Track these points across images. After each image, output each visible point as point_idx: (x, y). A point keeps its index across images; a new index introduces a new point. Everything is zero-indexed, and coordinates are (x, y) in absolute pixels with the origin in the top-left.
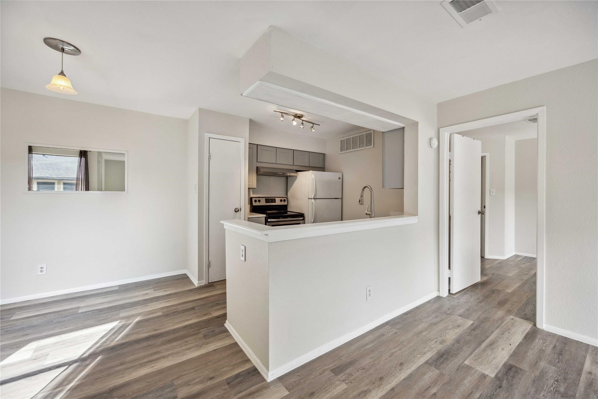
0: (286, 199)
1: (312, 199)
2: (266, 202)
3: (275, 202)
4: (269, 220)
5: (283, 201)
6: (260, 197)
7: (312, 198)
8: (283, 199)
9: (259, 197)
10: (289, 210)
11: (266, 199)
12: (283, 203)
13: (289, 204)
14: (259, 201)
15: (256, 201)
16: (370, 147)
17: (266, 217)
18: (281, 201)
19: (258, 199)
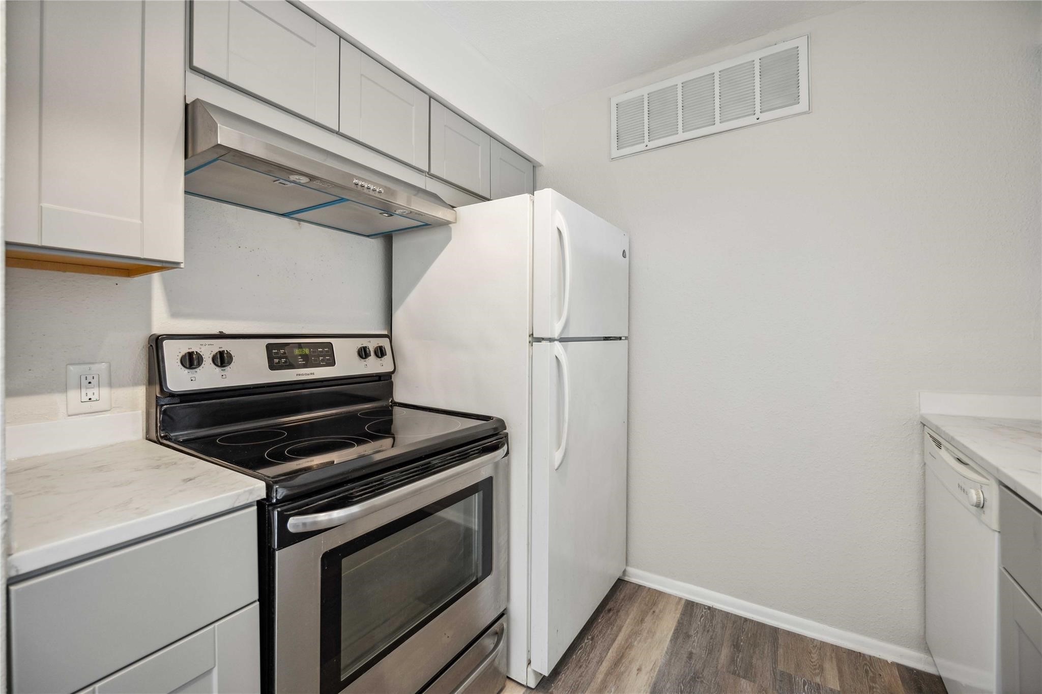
0: (384, 343)
1: (551, 340)
2: (272, 367)
3: (332, 363)
4: (295, 524)
5: (372, 353)
6: (228, 331)
7: (556, 336)
8: (372, 344)
9: (221, 336)
10: (400, 396)
11: (269, 347)
12: (373, 366)
13: (400, 368)
14: (222, 359)
15: (191, 361)
16: (796, 109)
17: (263, 507)
18: (363, 353)
19: (216, 350)
